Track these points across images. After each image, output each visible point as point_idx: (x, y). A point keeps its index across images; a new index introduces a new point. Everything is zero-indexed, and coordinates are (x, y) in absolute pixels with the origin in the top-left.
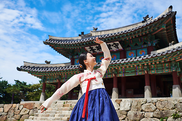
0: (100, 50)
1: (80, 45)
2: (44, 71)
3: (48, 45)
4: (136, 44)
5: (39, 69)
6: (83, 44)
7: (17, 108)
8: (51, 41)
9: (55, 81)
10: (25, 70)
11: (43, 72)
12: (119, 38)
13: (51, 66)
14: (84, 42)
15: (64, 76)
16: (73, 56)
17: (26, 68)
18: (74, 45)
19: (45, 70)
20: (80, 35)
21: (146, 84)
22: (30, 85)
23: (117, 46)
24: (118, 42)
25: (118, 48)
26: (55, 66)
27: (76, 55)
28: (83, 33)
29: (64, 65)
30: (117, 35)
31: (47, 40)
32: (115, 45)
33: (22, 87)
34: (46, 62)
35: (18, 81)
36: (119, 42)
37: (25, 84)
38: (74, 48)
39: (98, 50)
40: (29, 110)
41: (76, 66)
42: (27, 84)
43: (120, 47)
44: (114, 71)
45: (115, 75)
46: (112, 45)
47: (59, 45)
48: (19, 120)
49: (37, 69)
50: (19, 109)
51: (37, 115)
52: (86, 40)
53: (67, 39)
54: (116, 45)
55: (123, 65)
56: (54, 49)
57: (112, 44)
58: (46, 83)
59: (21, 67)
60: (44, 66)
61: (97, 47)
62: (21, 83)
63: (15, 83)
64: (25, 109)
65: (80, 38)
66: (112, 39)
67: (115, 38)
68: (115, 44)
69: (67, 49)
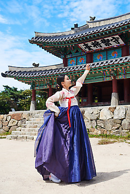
0: (97, 47)
1: (72, 42)
2: (32, 76)
3: (35, 43)
5: (26, 75)
6: (76, 41)
8: (38, 39)
9: (45, 87)
10: (10, 76)
11: (30, 78)
12: (118, 30)
13: (40, 69)
14: (77, 38)
15: (55, 80)
16: (65, 56)
17: (12, 73)
19: (32, 74)
20: (72, 29)
22: (22, 91)
23: (117, 40)
24: (118, 36)
25: (119, 43)
26: (45, 69)
27: (69, 54)
28: (76, 26)
29: (55, 67)
30: (115, 27)
31: (33, 38)
32: (114, 40)
33: (12, 94)
34: (34, 64)
35: (7, 87)
37: (16, 89)
38: (66, 47)
39: (94, 46)
40: (17, 121)
43: (121, 42)
44: (112, 72)
45: (115, 77)
46: (111, 40)
47: (48, 43)
49: (23, 74)
51: (25, 127)
52: (79, 35)
53: (57, 34)
54: (116, 40)
55: (122, 65)
56: (43, 48)
57: (110, 38)
58: (35, 90)
59: (6, 72)
60: (32, 70)
61: (93, 44)
62: (11, 89)
63: (4, 90)
64: (13, 120)
65: (73, 32)
66: (110, 32)
67: (114, 31)
68: (114, 38)
69: (58, 48)
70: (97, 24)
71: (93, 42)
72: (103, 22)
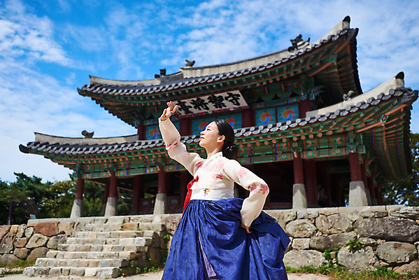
0: (200, 109)
1: (157, 97)
2: (80, 153)
3: (89, 96)
4: (276, 95)
5: (70, 150)
6: (164, 96)
7: (19, 235)
8: (96, 88)
9: (104, 175)
10: (37, 152)
11: (77, 156)
12: (240, 82)
13: (96, 141)
14: (167, 90)
15: (122, 163)
16: (142, 122)
17: (41, 146)
18: (144, 98)
19: (81, 150)
20: (157, 76)
21: (296, 179)
22: (50, 183)
23: (236, 99)
24: (237, 92)
25: (238, 104)
26: (104, 142)
27: (149, 119)
28: (163, 72)
29: (124, 141)
30: (235, 77)
31: (86, 86)
32: (231, 98)
33: (30, 188)
34: (84, 133)
35: (22, 176)
36: (241, 92)
37: (38, 181)
38: (145, 106)
39: (195, 108)
40: (46, 238)
41: (150, 142)
42: (42, 182)
43: (243, 102)
46: (226, 98)
47: (113, 96)
48: (25, 259)
49: (64, 149)
50: (24, 236)
51: (65, 249)
52: (170, 86)
53: (129, 83)
54: (234, 99)
55: (248, 139)
56: (101, 106)
57: (224, 95)
58: (83, 180)
59: (30, 143)
60: (81, 142)
61: (194, 102)
62: (29, 179)
63: (16, 180)
64: (39, 235)
65: (157, 82)
66: (225, 85)
67: (232, 83)
68: (231, 95)
69: (129, 107)
70: (198, 73)
71: (195, 99)
72: (208, 69)
